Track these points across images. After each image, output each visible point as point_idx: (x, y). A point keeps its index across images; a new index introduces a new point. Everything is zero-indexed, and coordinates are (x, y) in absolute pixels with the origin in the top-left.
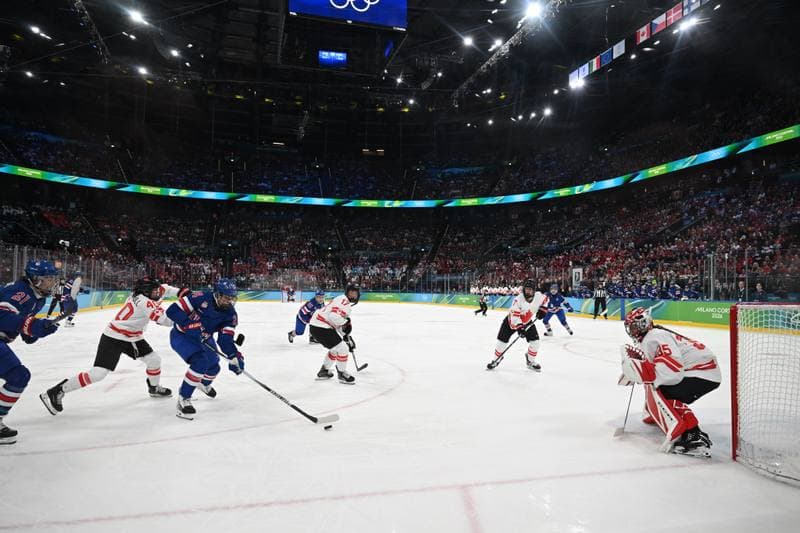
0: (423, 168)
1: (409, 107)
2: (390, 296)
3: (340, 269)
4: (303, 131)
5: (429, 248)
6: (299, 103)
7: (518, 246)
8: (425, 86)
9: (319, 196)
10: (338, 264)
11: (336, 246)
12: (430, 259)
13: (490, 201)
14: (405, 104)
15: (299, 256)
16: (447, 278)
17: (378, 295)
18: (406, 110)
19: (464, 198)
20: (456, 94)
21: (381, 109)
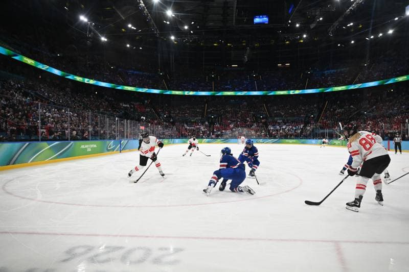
0: (312, 71)
1: (304, 39)
2: (294, 141)
3: (267, 127)
4: (247, 58)
5: (316, 115)
6: (244, 44)
7: (370, 112)
8: (312, 26)
9: (255, 91)
10: (266, 125)
11: (264, 116)
12: (316, 121)
13: (352, 87)
14: (301, 38)
15: (246, 121)
16: (327, 131)
17: (287, 141)
18: (302, 41)
19: (336, 86)
20: (331, 29)
21: (288, 42)
